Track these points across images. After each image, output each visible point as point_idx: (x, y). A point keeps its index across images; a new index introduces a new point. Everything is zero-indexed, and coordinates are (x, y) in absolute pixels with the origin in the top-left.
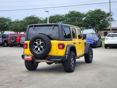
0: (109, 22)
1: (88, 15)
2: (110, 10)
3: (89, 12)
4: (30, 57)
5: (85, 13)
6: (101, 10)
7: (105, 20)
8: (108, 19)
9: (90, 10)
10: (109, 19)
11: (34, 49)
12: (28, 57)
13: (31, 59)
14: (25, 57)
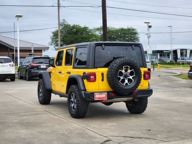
4: (104, 96)
11: (120, 81)
12: (100, 95)
13: (106, 98)
14: (95, 95)
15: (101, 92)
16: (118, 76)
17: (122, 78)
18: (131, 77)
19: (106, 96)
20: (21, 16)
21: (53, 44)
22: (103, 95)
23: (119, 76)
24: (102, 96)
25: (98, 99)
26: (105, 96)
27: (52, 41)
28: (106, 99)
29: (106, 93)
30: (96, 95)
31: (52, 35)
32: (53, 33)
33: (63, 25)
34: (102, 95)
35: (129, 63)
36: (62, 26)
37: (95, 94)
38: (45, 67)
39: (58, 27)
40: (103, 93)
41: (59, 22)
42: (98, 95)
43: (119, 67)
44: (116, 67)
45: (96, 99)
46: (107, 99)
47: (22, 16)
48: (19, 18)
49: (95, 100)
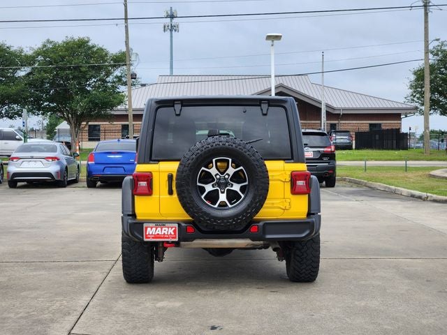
0: (122, 88)
1: (40, 58)
2: (127, 43)
3: (45, 46)
4: (171, 231)
5: (28, 52)
6: (90, 44)
7: (104, 81)
8: (117, 77)
9: (48, 41)
10: (119, 79)
11: (203, 197)
12: (159, 229)
13: (175, 238)
14: (146, 228)
15: (161, 223)
16: (199, 184)
17: (209, 188)
18: (236, 187)
19: (175, 231)
20: (278, 38)
21: (415, 99)
22: (167, 229)
23: (200, 182)
24: (163, 232)
25: (153, 238)
26: (173, 233)
27: (415, 92)
28: (174, 240)
29: (177, 225)
30: (149, 229)
31: (413, 78)
32: (415, 73)
33: (440, 53)
34: (164, 229)
35: (227, 149)
36: (437, 55)
37: (145, 225)
38: (312, 157)
39: (423, 58)
40: (167, 225)
41: (428, 47)
42: (154, 229)
43: (197, 159)
44: (189, 161)
45: (147, 238)
46: (177, 240)
47: (281, 36)
48: (275, 42)
49: (145, 240)
